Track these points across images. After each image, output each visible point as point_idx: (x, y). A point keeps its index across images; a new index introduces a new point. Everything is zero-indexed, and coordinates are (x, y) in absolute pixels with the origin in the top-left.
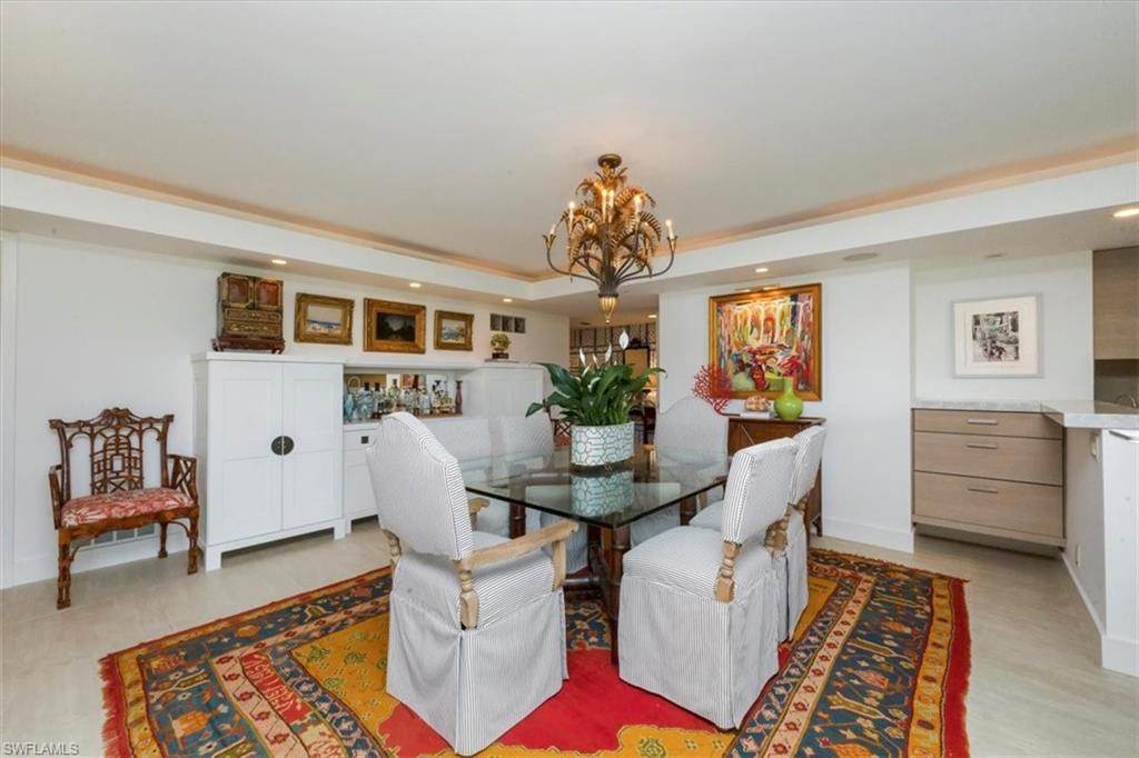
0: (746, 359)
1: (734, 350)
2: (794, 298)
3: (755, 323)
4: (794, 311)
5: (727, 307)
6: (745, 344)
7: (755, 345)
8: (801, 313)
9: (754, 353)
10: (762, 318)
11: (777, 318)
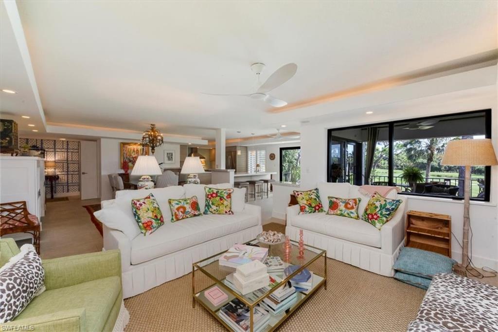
0: (131, 159)
1: (128, 157)
2: (143, 146)
3: (134, 151)
4: (143, 149)
5: (126, 146)
6: (131, 155)
7: (134, 156)
8: (145, 150)
9: (133, 158)
10: (136, 150)
11: (139, 150)
